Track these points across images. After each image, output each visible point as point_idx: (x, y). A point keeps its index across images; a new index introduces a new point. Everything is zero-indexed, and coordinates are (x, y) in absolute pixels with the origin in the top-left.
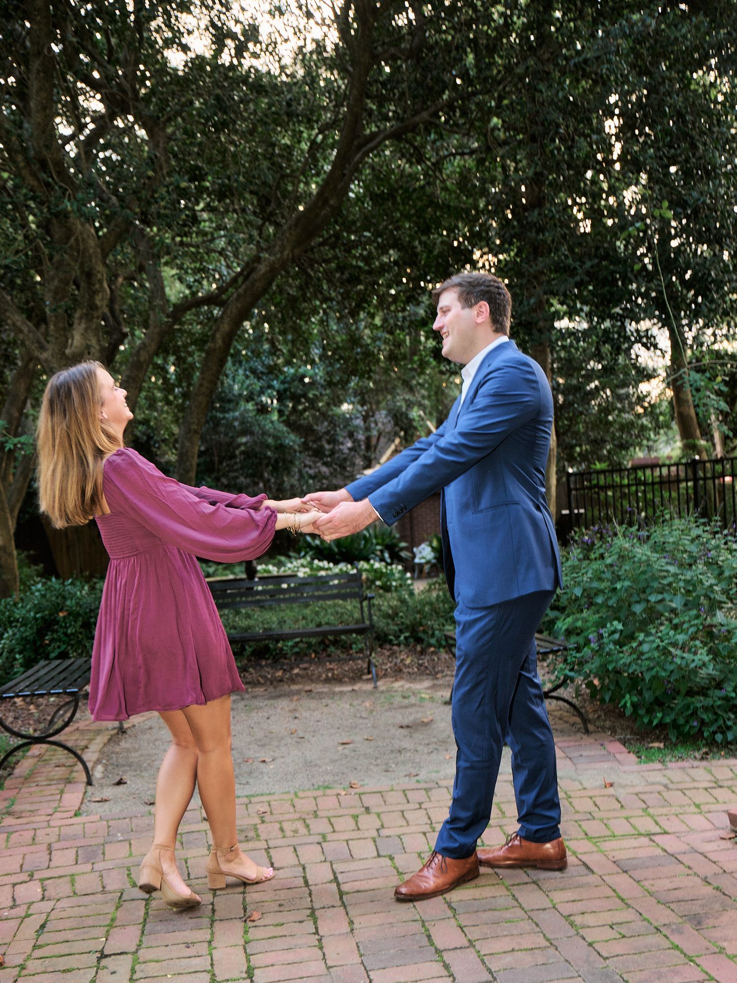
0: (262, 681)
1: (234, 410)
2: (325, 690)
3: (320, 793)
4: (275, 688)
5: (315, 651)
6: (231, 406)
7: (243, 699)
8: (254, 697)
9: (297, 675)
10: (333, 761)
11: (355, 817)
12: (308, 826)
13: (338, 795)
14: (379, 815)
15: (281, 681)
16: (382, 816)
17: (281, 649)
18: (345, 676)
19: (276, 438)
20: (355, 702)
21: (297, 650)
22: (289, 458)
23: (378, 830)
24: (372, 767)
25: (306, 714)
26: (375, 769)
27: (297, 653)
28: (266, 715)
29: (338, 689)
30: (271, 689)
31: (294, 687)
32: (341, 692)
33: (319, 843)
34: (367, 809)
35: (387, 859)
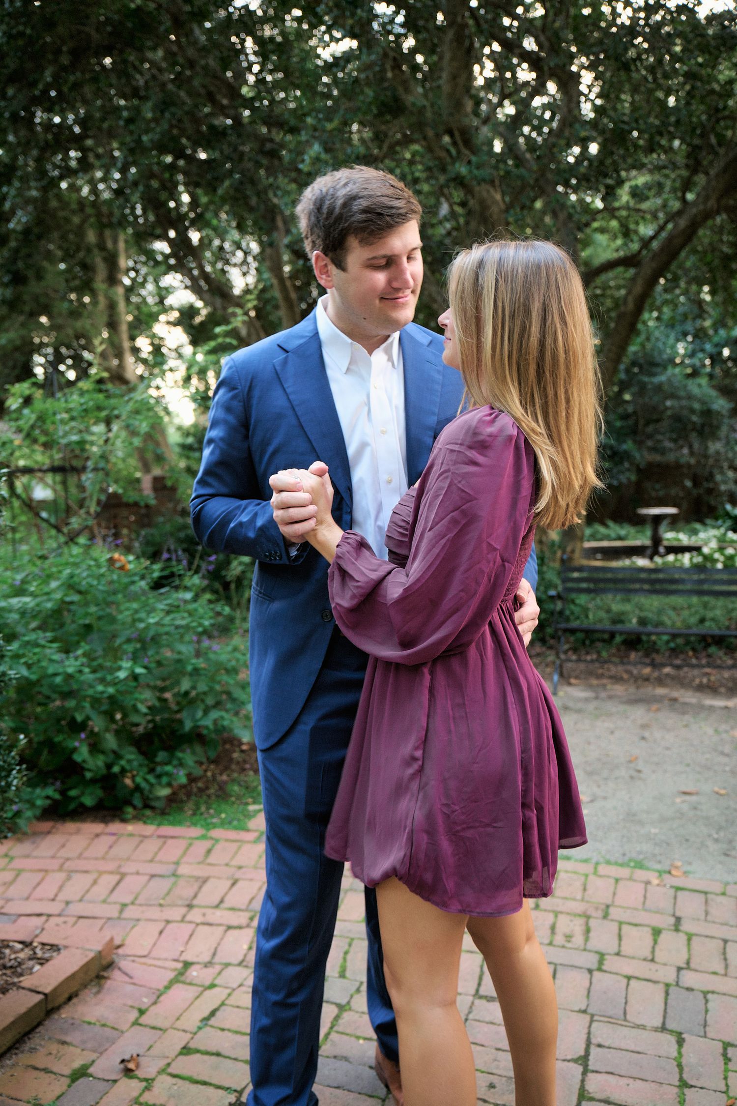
0: (625, 676)
1: (661, 374)
2: (694, 701)
3: (624, 872)
4: (638, 688)
5: (694, 649)
6: (659, 370)
7: (597, 698)
8: (610, 697)
9: (667, 675)
10: (663, 820)
11: (657, 932)
12: (588, 931)
13: (648, 883)
14: (690, 937)
15: (647, 679)
16: (695, 940)
17: (655, 643)
18: (722, 685)
19: (703, 402)
20: (723, 727)
21: (672, 645)
22: (715, 422)
23: (679, 969)
24: (709, 843)
25: (658, 734)
26: (712, 846)
27: (673, 650)
28: (611, 726)
29: (709, 701)
30: (632, 690)
31: (660, 691)
32: (711, 708)
33: (590, 971)
34: (677, 924)
35: (672, 1039)
